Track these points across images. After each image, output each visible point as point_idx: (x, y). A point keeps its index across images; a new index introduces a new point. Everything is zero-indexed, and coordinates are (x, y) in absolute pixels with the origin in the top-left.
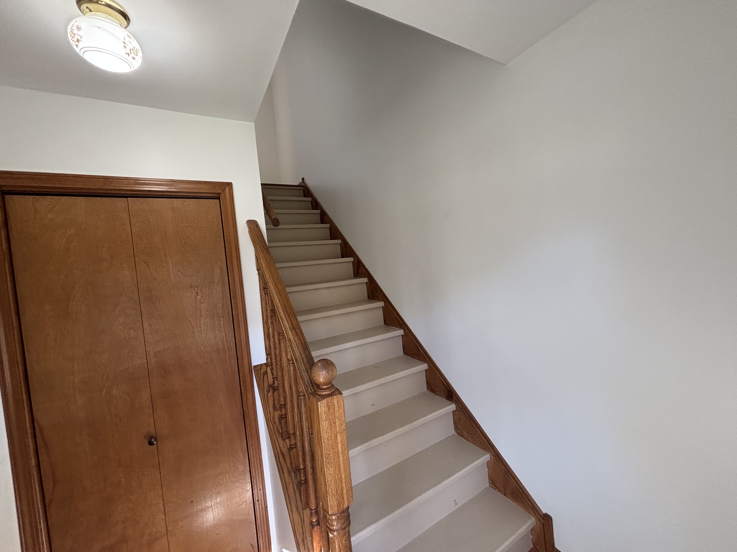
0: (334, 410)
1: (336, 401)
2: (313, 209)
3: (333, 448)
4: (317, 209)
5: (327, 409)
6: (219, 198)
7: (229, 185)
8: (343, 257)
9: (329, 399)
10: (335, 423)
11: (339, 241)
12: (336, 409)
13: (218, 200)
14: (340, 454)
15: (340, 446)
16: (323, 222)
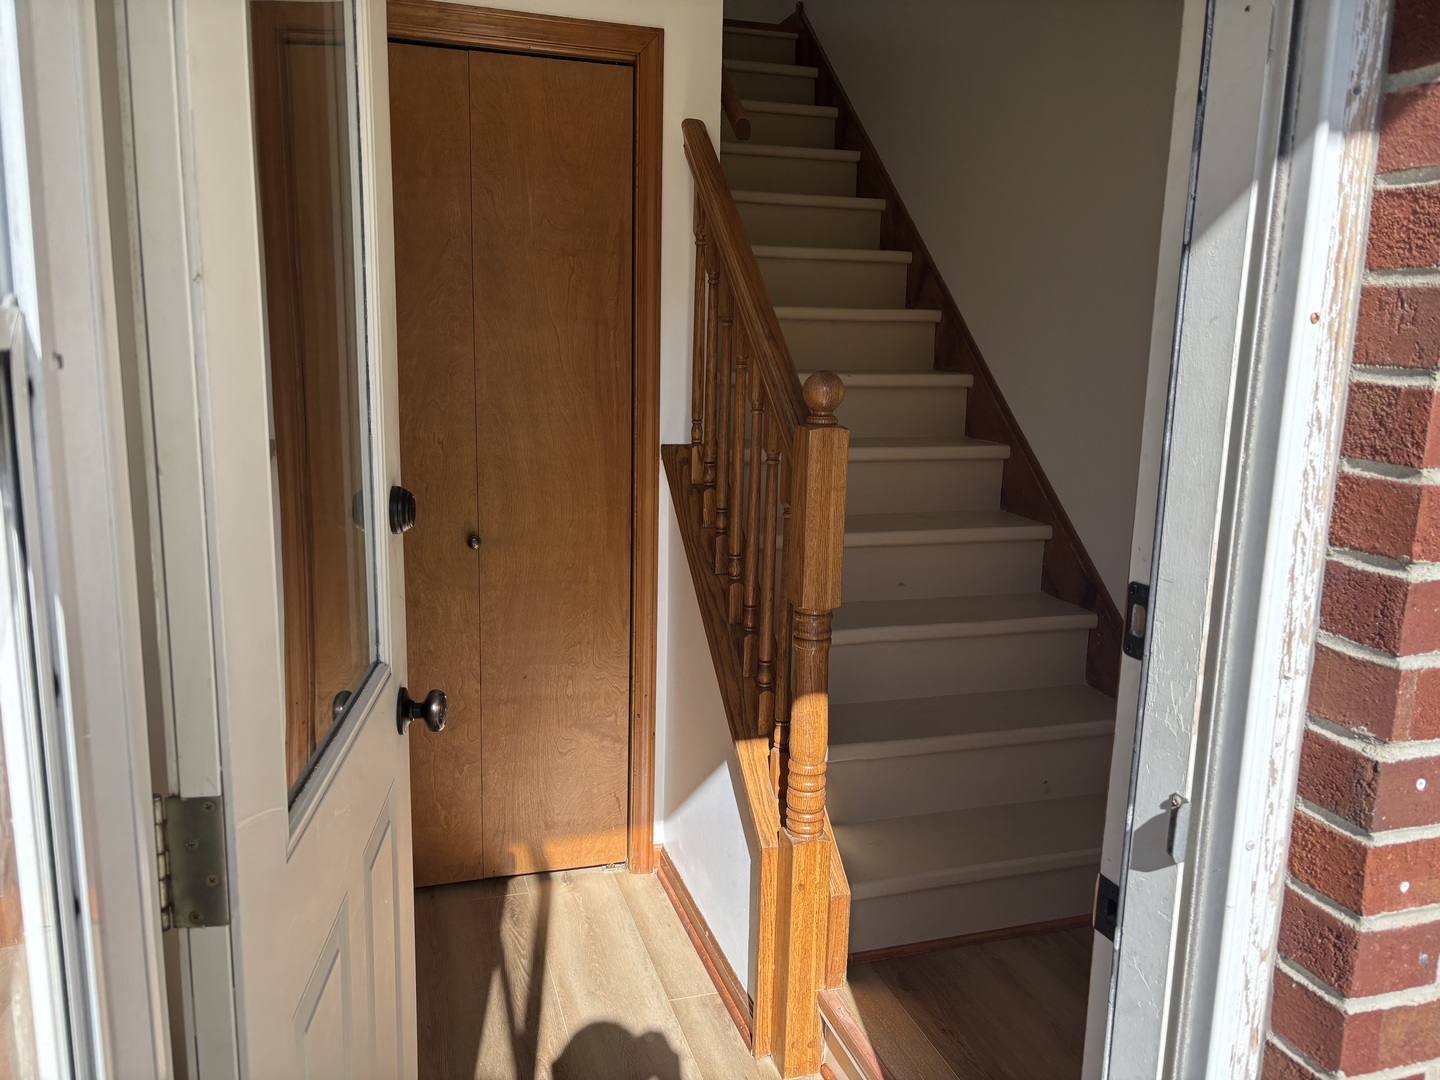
0: (832, 449)
1: (837, 436)
2: (817, 103)
3: (821, 509)
4: (829, 104)
5: (821, 445)
6: (633, 65)
7: (658, 34)
8: (883, 247)
9: (827, 430)
10: (830, 471)
11: (880, 204)
12: (835, 448)
13: (631, 68)
14: (832, 524)
15: (832, 510)
16: (841, 144)
